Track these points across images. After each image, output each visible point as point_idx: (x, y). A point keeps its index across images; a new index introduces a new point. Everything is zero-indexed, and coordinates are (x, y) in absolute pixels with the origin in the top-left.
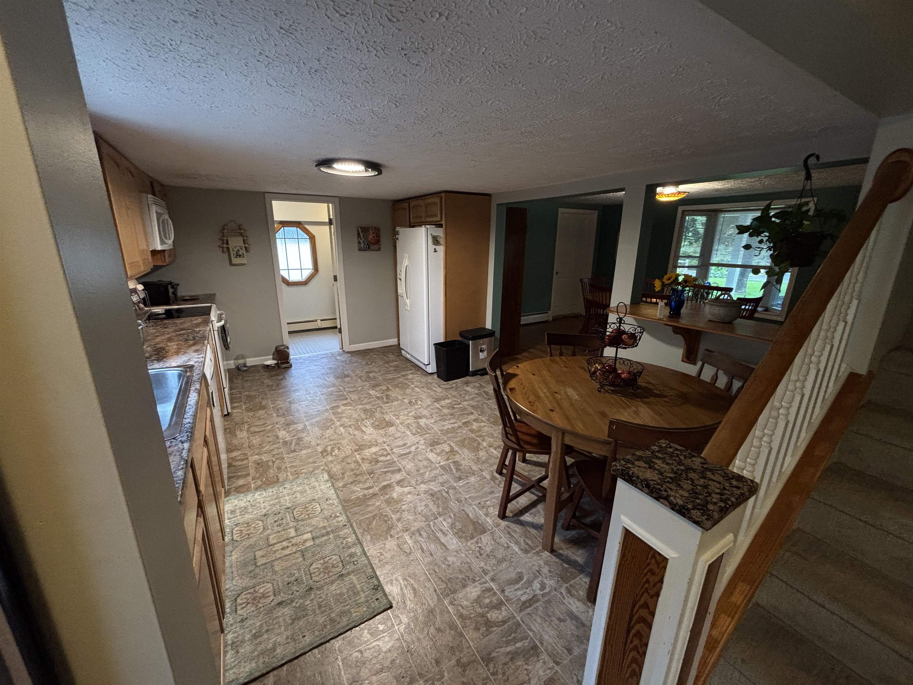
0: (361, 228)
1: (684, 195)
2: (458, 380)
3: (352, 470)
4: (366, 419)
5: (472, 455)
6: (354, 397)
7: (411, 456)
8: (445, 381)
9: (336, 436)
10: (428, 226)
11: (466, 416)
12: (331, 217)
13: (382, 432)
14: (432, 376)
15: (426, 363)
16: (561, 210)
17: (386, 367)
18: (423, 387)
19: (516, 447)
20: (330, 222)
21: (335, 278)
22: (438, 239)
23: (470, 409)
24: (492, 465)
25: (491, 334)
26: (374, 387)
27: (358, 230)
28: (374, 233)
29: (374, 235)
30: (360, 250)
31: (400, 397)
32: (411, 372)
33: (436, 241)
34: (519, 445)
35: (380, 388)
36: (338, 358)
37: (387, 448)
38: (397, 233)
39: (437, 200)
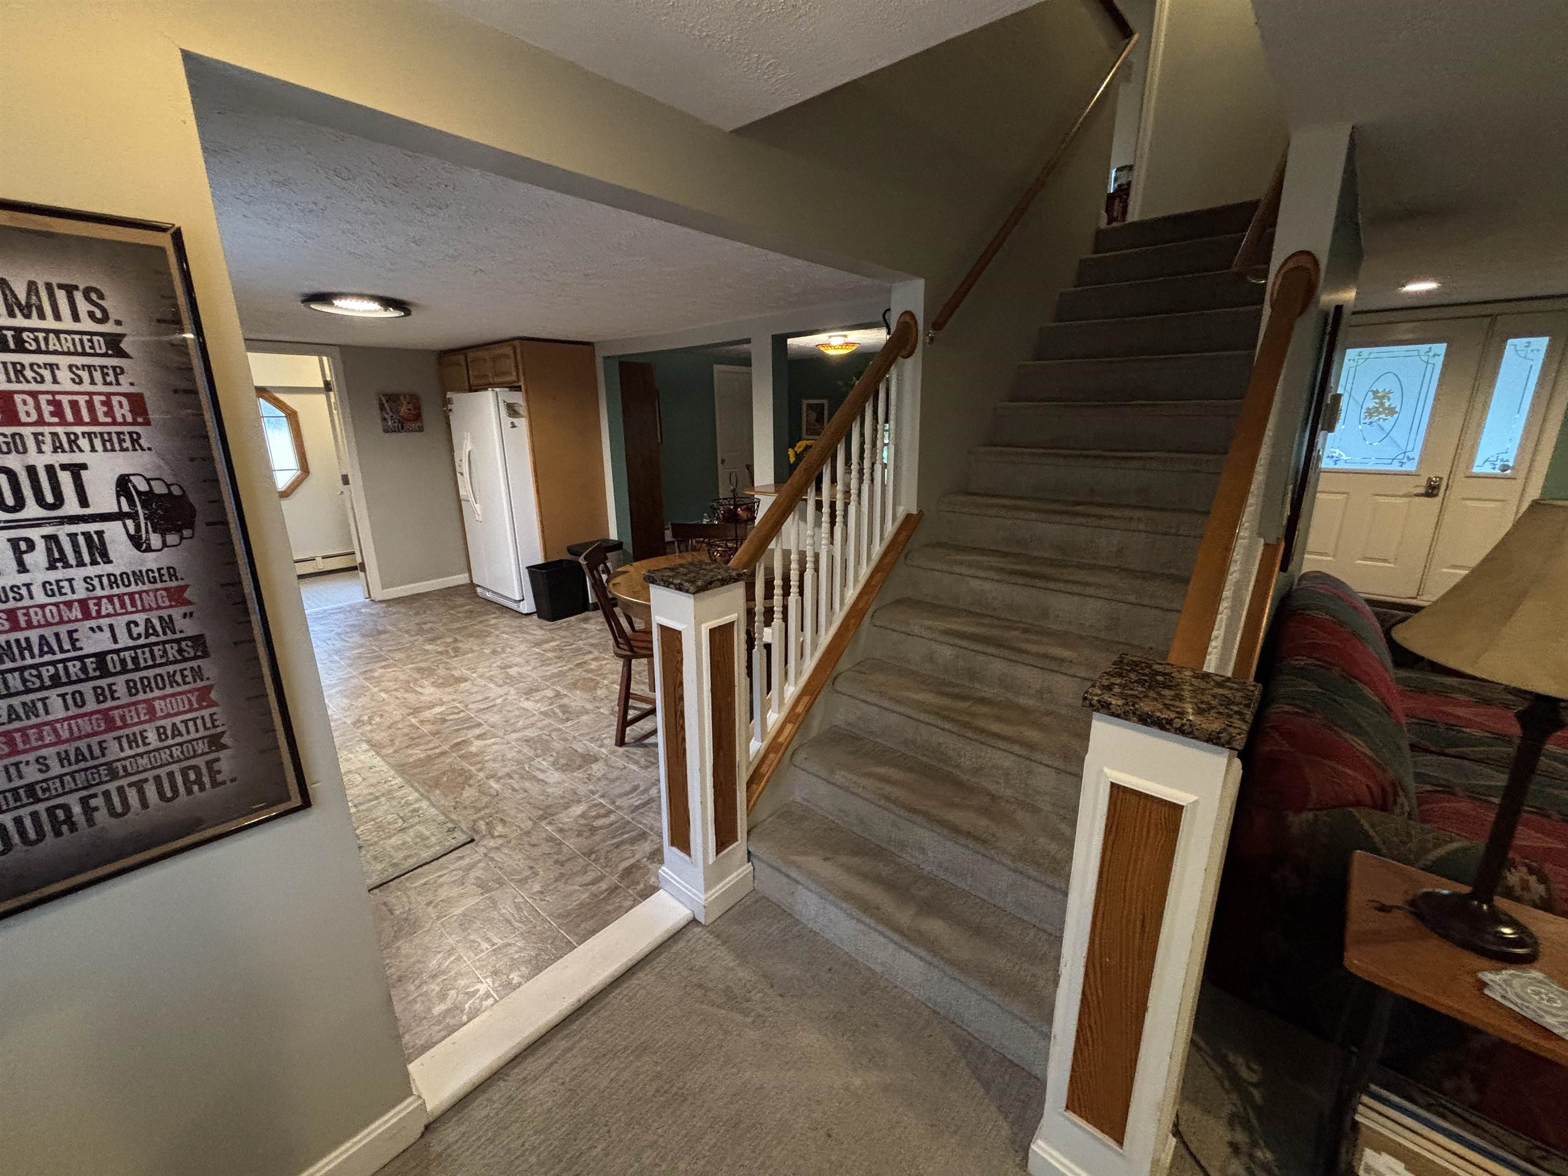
0: (385, 395)
1: (854, 348)
2: (573, 618)
3: (407, 735)
4: (422, 678)
5: (587, 696)
6: (398, 655)
7: (495, 709)
8: (549, 620)
9: (374, 703)
10: (497, 390)
11: (581, 657)
12: (328, 379)
13: (450, 689)
14: (530, 617)
15: (518, 599)
16: (717, 368)
17: (450, 614)
18: (514, 632)
19: (629, 653)
20: (328, 387)
21: (345, 480)
22: (516, 408)
23: (588, 648)
24: (611, 701)
25: (618, 546)
26: (432, 641)
27: (381, 400)
28: (409, 403)
29: (410, 406)
30: (386, 431)
31: (476, 648)
32: (494, 616)
33: (512, 410)
34: (632, 651)
35: (442, 640)
36: (363, 610)
37: (459, 705)
38: (449, 401)
39: (508, 350)
